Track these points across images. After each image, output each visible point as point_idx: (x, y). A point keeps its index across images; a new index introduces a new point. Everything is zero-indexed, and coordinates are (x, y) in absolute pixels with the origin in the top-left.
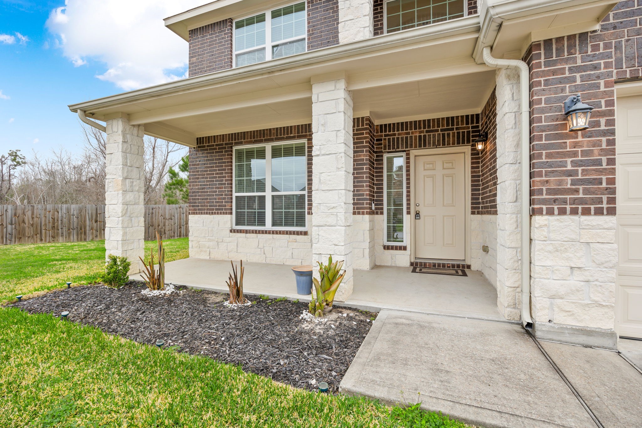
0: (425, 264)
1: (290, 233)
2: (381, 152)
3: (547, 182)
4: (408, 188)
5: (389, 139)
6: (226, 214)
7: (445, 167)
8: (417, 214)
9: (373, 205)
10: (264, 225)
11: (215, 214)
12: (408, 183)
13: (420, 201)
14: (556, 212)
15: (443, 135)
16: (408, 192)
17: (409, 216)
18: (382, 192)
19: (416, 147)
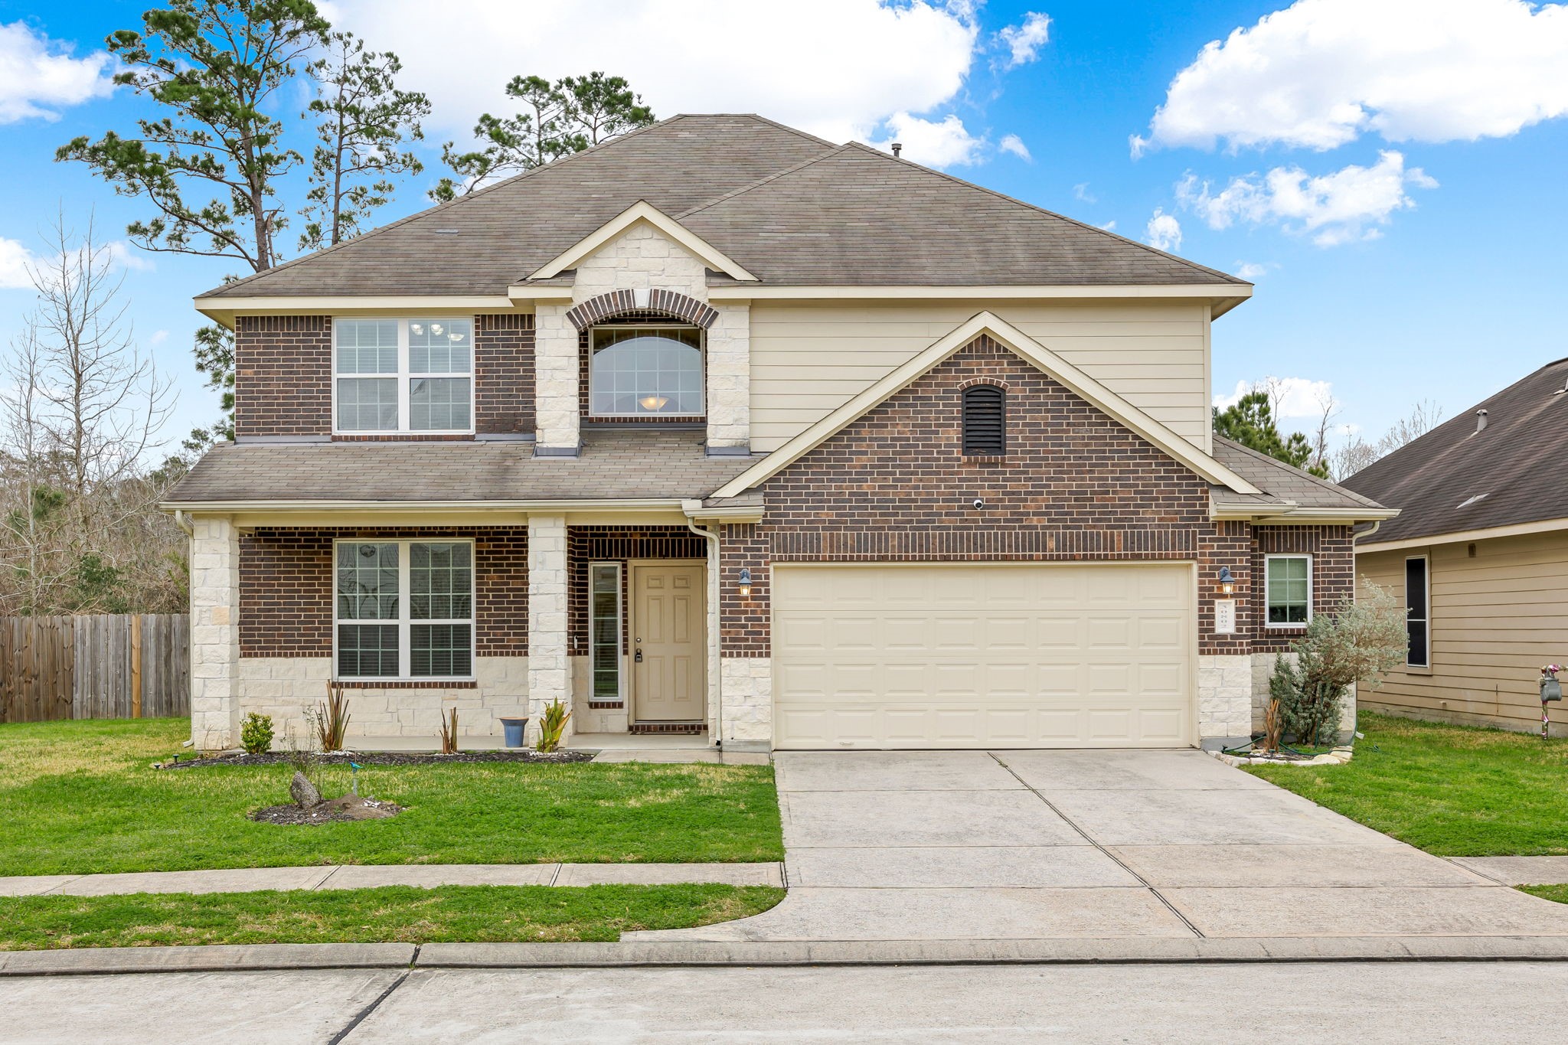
0: (649, 727)
1: (448, 685)
2: (587, 560)
3: (729, 632)
4: (625, 615)
5: (597, 541)
6: (323, 655)
7: (676, 585)
8: (638, 654)
9: (576, 640)
10: (397, 674)
11: (298, 655)
12: (625, 609)
13: (642, 634)
14: (735, 655)
15: (673, 541)
16: (625, 621)
17: (627, 656)
18: (586, 621)
19: (636, 556)
